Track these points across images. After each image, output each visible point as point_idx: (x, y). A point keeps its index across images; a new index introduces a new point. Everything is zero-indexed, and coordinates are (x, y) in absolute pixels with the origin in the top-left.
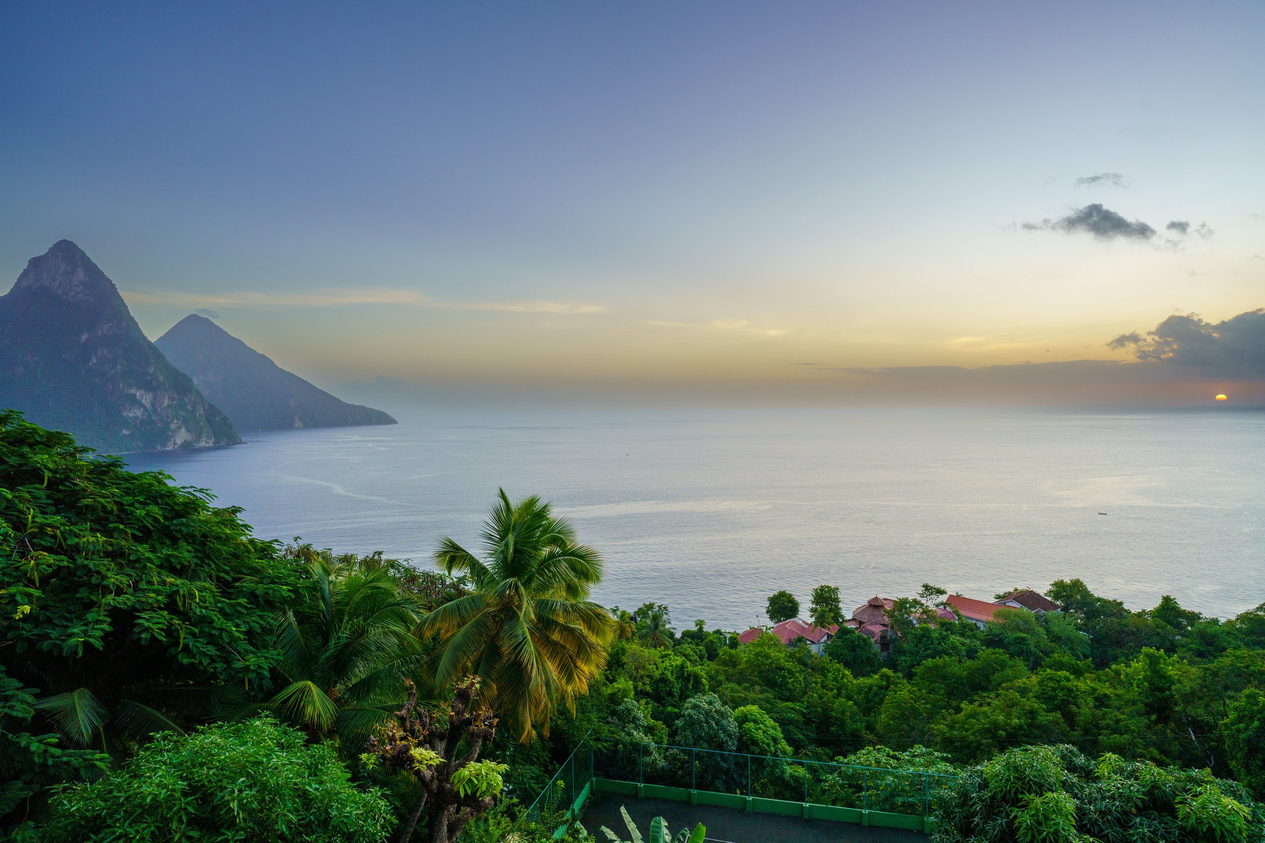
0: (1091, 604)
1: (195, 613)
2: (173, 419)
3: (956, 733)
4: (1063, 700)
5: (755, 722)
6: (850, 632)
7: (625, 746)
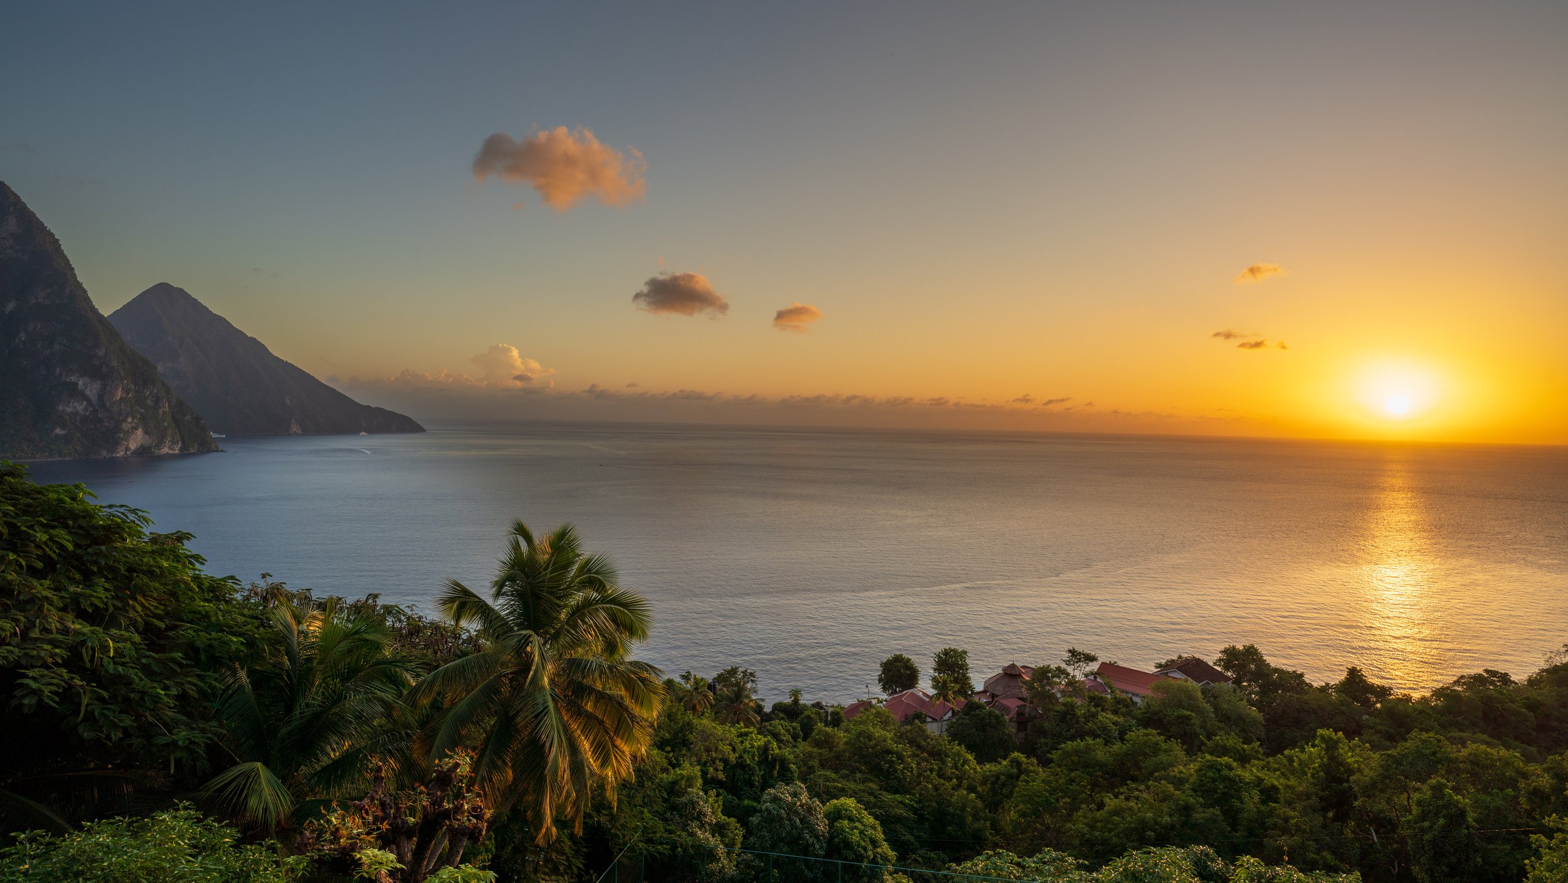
0: (1267, 675)
1: (107, 671)
2: (127, 417)
3: (1097, 834)
4: (1224, 794)
5: (851, 819)
6: (979, 707)
7: (685, 850)
